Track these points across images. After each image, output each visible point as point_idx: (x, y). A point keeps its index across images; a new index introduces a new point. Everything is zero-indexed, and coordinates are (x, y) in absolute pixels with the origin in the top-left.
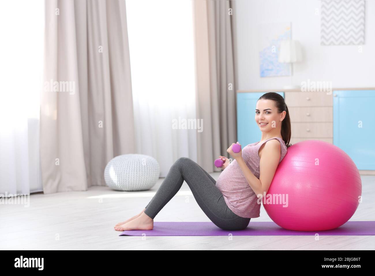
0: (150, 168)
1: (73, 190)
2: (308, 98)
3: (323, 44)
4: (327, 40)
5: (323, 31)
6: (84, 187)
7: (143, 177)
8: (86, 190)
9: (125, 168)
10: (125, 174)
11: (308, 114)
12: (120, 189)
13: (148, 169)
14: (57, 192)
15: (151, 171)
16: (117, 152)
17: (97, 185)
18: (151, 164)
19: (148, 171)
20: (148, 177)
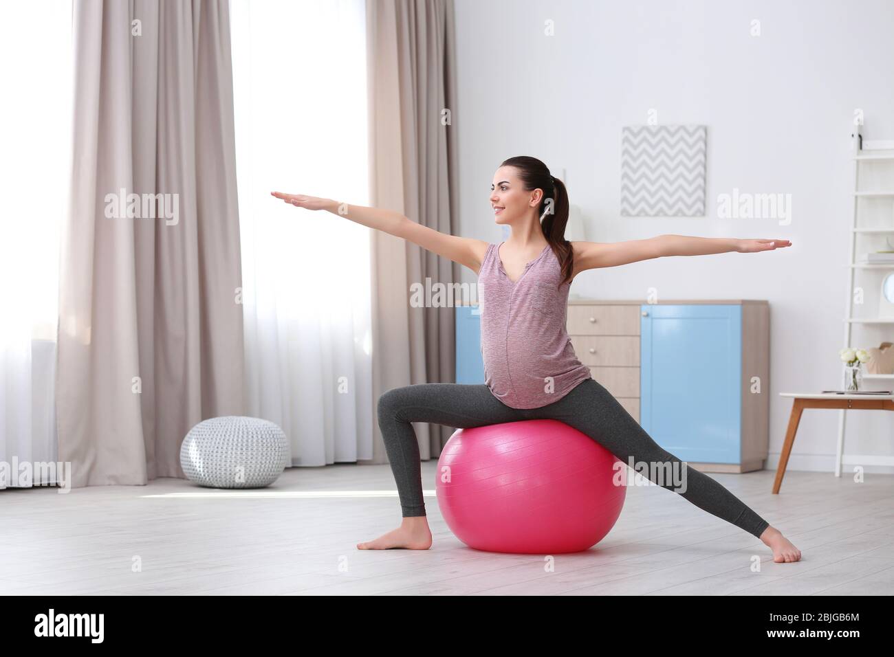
0: (269, 445)
1: (118, 482)
2: (592, 319)
3: (625, 213)
4: (634, 207)
5: (625, 187)
6: (140, 477)
7: (254, 462)
8: (145, 485)
9: (219, 443)
10: (219, 454)
11: (592, 350)
12: (209, 484)
13: (265, 445)
14: (87, 486)
15: (269, 449)
16: (208, 410)
17: (169, 477)
18: (271, 436)
19: (265, 449)
20: (263, 462)
